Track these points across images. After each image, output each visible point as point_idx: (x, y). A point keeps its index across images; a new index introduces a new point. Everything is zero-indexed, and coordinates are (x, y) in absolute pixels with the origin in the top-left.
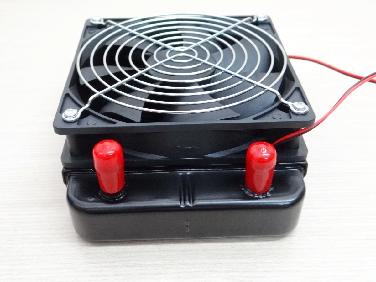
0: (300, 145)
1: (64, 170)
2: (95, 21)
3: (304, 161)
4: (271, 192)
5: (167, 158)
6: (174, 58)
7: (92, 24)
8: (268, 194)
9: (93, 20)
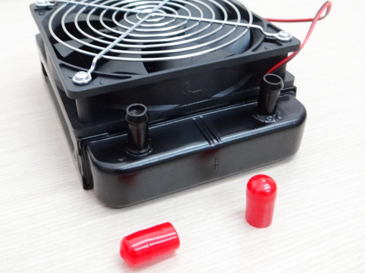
0: (286, 73)
1: (79, 140)
2: (42, 3)
3: (292, 86)
4: (281, 115)
5: (179, 106)
6: (148, 19)
7: (38, 7)
8: (280, 118)
9: (39, 3)
